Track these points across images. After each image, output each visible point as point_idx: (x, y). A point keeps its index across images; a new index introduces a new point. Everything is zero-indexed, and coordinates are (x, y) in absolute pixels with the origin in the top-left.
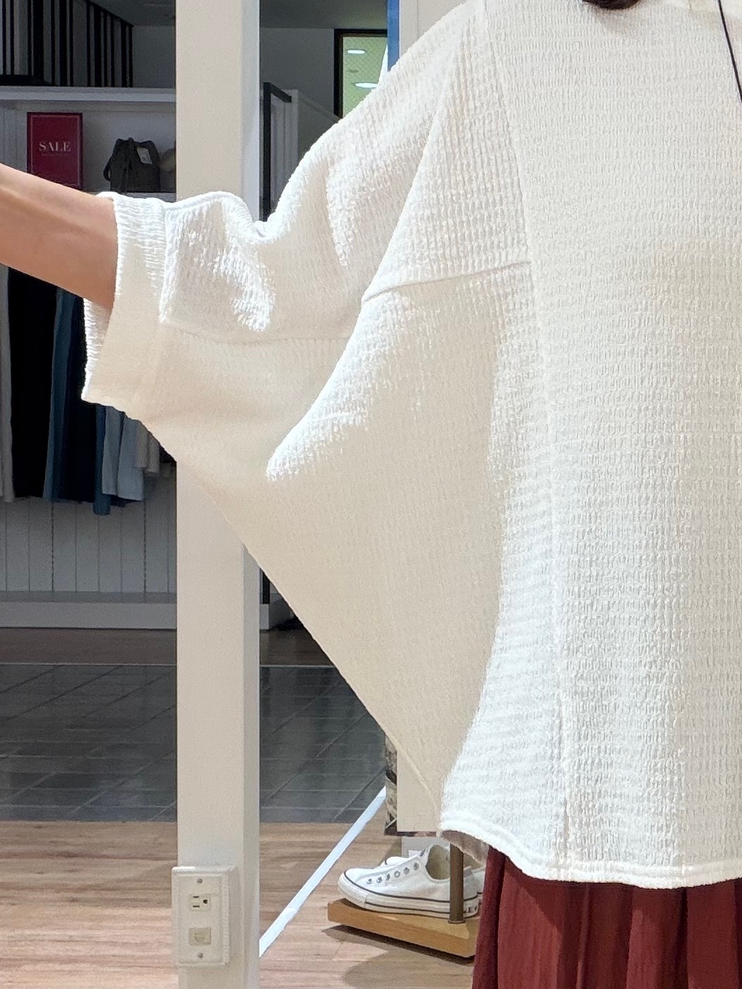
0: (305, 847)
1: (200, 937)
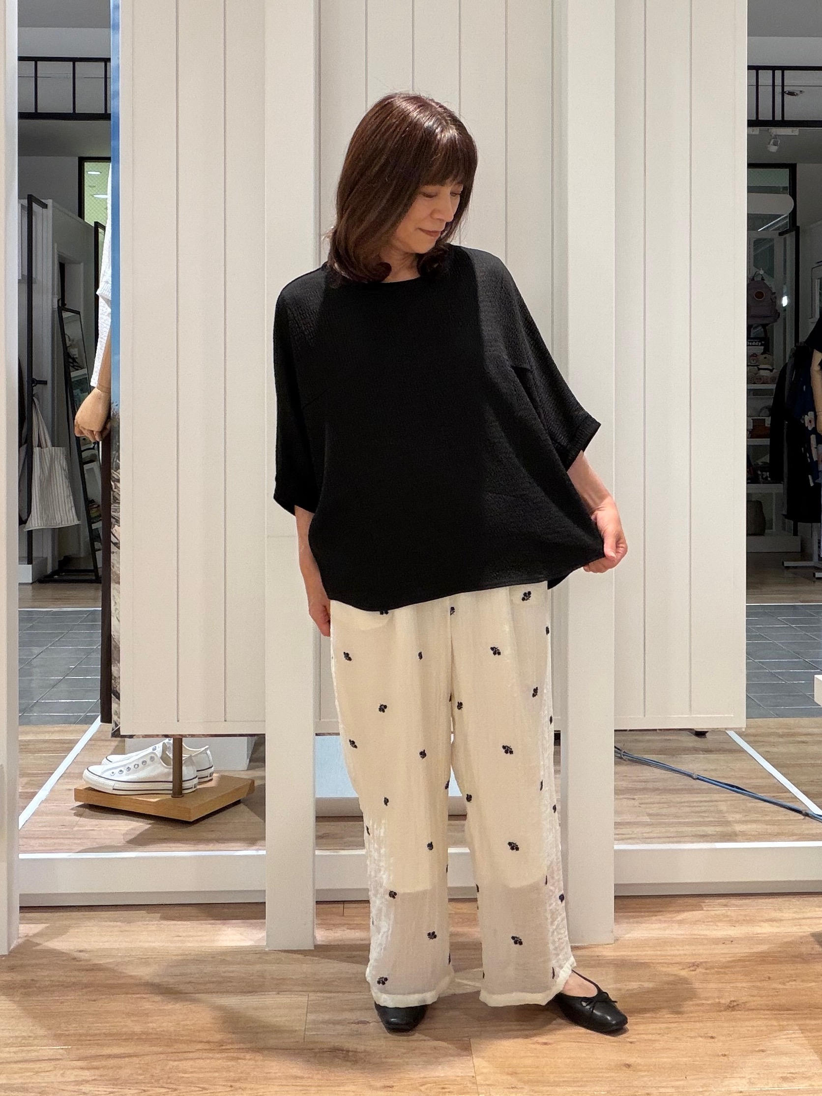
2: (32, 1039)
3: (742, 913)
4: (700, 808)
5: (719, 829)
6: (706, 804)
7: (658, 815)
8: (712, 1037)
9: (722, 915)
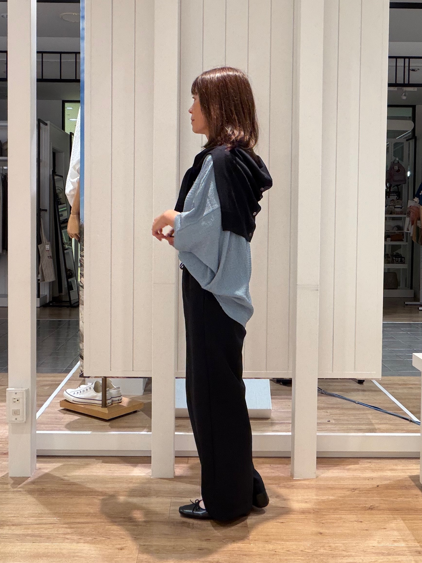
0: (52, 382)
1: (16, 413)
2: (43, 514)
3: (377, 466)
4: (359, 417)
5: (367, 427)
6: (362, 415)
7: (339, 420)
8: (361, 522)
9: (368, 467)
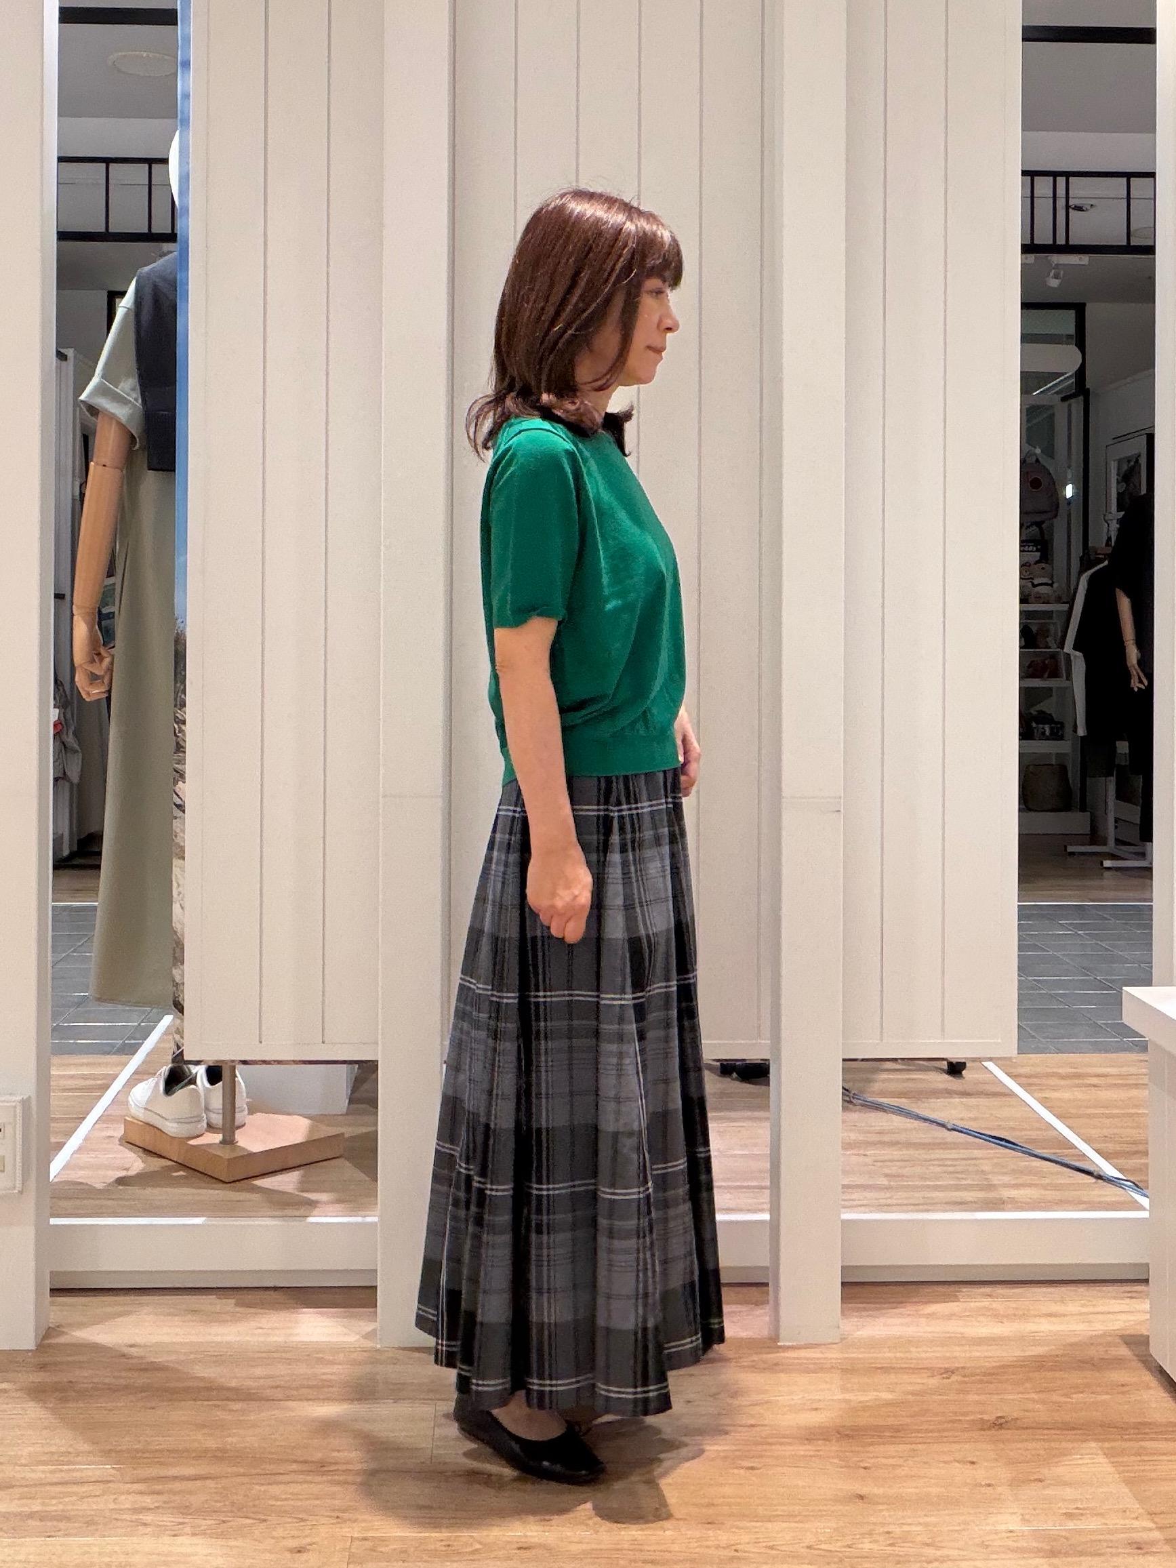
0: (88, 1079)
2: (73, 1455)
3: (1012, 1305)
4: (955, 1168)
5: (981, 1195)
6: (964, 1162)
7: (898, 1176)
8: (973, 1463)
9: (985, 1307)
